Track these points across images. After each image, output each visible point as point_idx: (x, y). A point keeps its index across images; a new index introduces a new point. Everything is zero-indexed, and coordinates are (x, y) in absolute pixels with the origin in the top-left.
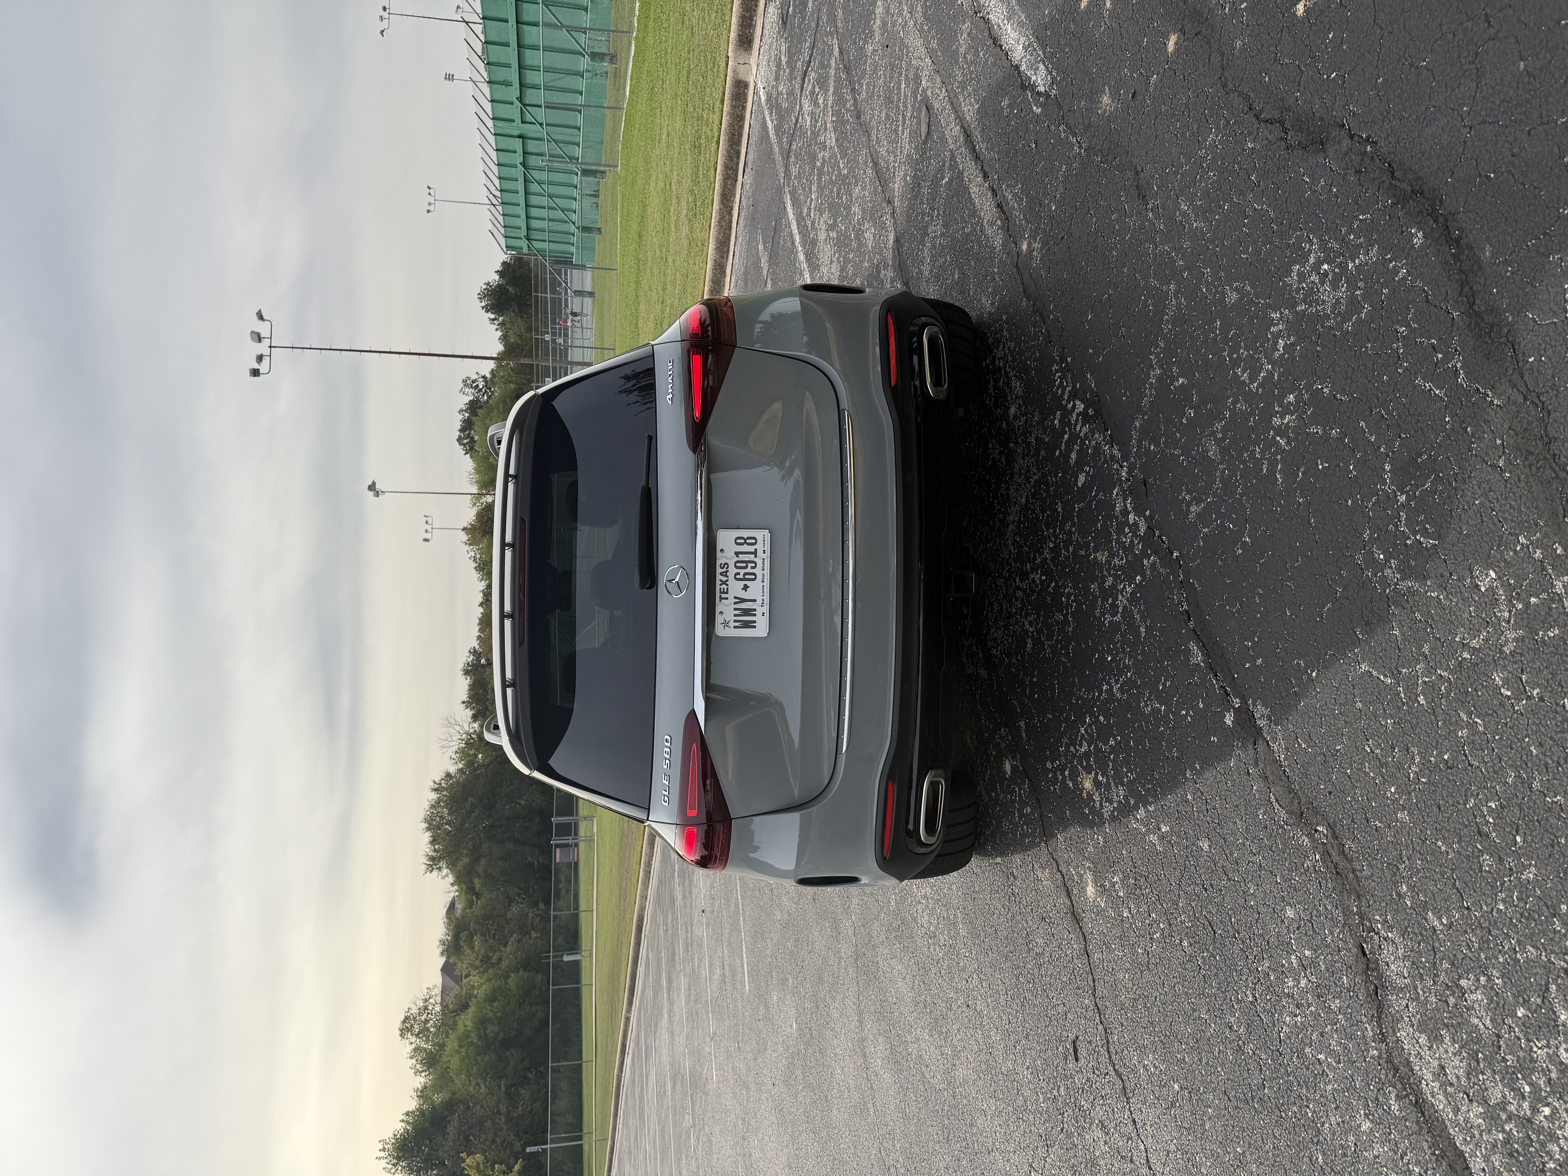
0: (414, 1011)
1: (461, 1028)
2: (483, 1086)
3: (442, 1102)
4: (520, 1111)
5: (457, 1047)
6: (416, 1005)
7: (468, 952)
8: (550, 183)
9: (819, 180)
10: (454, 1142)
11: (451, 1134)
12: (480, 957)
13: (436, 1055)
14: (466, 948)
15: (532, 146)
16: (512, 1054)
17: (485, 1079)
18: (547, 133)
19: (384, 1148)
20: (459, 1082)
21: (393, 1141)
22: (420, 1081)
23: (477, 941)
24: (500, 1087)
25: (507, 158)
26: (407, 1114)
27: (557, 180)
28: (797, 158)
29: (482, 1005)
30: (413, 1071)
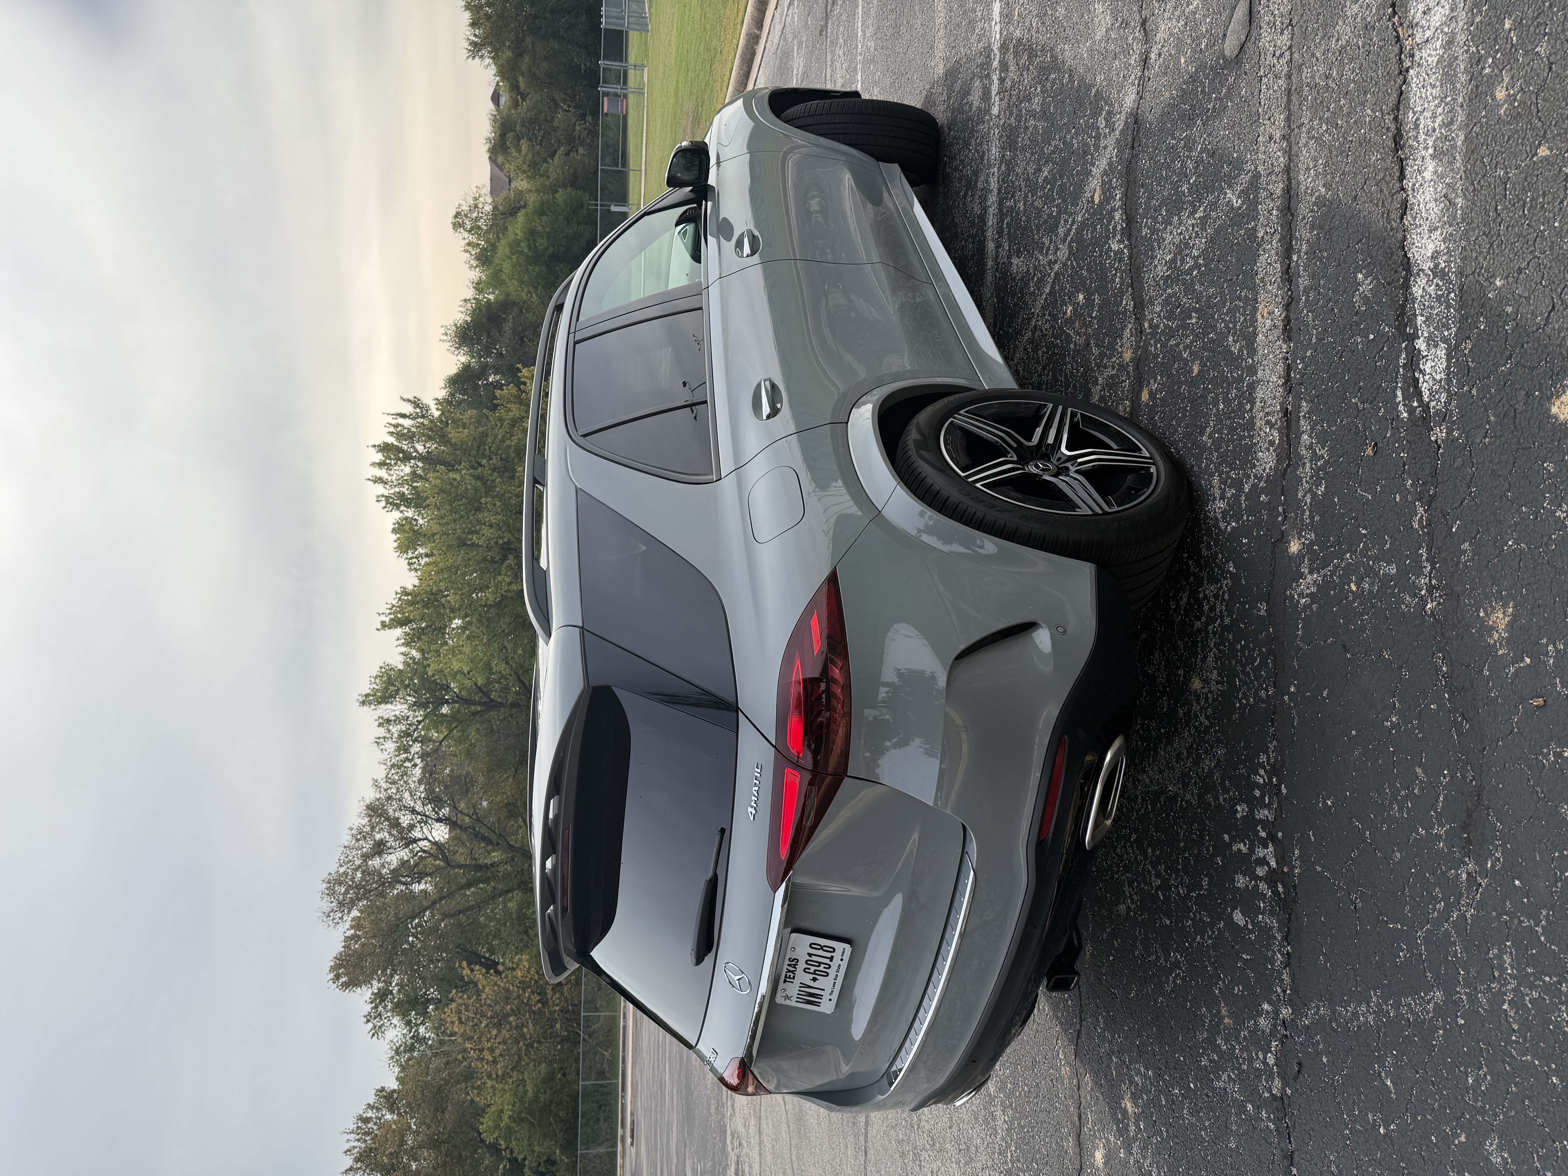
0: (465, 208)
1: (511, 234)
2: (534, 295)
3: (496, 299)
5: (508, 253)
6: (466, 202)
7: (515, 154)
10: (510, 339)
11: (507, 332)
12: (528, 162)
13: (488, 254)
14: (513, 150)
17: (537, 290)
19: (447, 332)
20: (512, 286)
21: (454, 328)
22: (475, 275)
23: (524, 144)
29: (532, 217)
30: (467, 265)
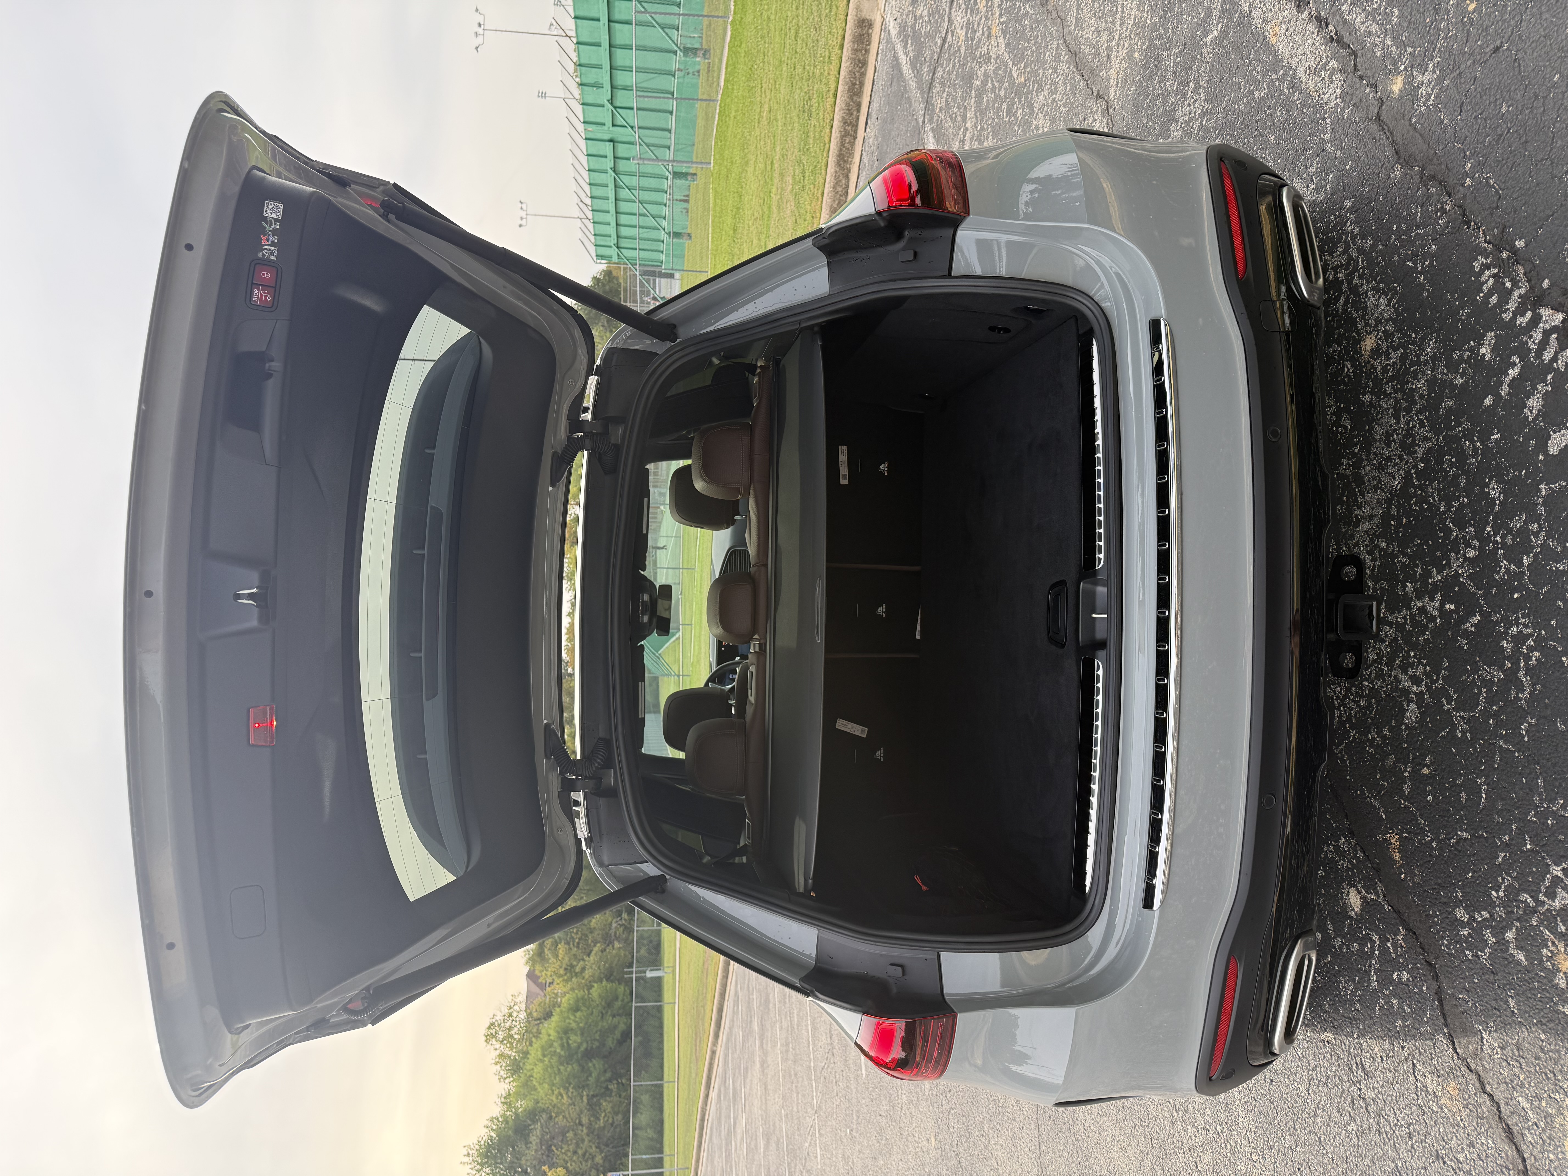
0: (499, 1017)
1: (544, 1037)
2: (564, 1096)
3: (525, 1110)
4: (601, 1123)
5: (540, 1057)
6: (501, 1012)
7: (553, 960)
8: (641, 189)
9: (979, 102)
10: (536, 1151)
11: (534, 1143)
12: (564, 966)
13: (520, 1062)
14: (550, 956)
15: (622, 150)
16: (594, 1065)
17: (568, 1090)
18: (639, 137)
19: (469, 1154)
20: (543, 1092)
21: (477, 1147)
22: (504, 1087)
23: (562, 949)
24: (582, 1097)
25: (597, 163)
26: (492, 1120)
27: (647, 185)
28: (943, 85)
29: (566, 1015)
30: (497, 1077)
